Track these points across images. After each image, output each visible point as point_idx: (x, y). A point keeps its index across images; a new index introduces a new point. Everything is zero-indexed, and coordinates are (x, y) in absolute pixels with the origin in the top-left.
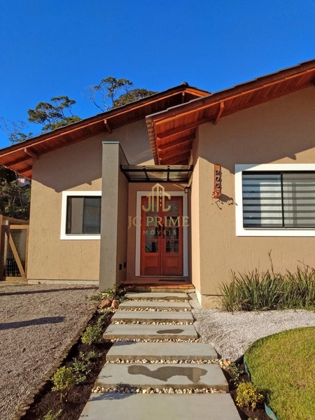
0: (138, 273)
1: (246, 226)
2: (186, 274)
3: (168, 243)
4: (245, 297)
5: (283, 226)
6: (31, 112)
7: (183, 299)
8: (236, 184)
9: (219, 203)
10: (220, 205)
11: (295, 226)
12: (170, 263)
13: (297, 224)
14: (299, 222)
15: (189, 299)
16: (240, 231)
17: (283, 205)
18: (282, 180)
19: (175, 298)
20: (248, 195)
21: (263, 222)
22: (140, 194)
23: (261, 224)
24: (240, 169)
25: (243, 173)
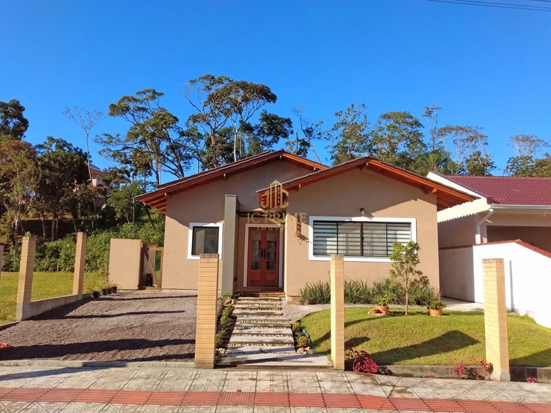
0: (245, 285)
1: (315, 254)
2: (280, 286)
3: (268, 262)
4: (311, 296)
6: (113, 106)
7: (276, 300)
8: (309, 231)
9: (300, 241)
12: (269, 277)
14: (350, 252)
15: (280, 300)
16: (311, 257)
17: (337, 241)
18: (337, 225)
19: (271, 299)
20: (316, 235)
21: (328, 251)
22: (248, 226)
24: (312, 219)
25: (314, 221)
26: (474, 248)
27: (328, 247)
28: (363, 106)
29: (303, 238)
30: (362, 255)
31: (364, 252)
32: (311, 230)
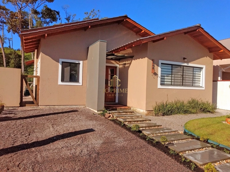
1: (161, 84)
5: (171, 85)
8: (159, 70)
9: (154, 76)
10: (154, 77)
11: (174, 85)
13: (175, 84)
14: (176, 83)
16: (159, 86)
17: (172, 77)
18: (172, 67)
21: (165, 83)
23: (164, 84)
24: (161, 62)
25: (162, 64)
26: (218, 82)
27: (166, 80)
28: (99, 11)
29: (156, 74)
30: (183, 85)
31: (184, 83)
32: (159, 69)
